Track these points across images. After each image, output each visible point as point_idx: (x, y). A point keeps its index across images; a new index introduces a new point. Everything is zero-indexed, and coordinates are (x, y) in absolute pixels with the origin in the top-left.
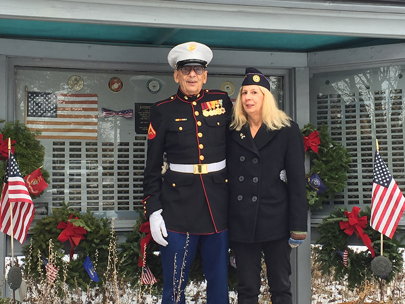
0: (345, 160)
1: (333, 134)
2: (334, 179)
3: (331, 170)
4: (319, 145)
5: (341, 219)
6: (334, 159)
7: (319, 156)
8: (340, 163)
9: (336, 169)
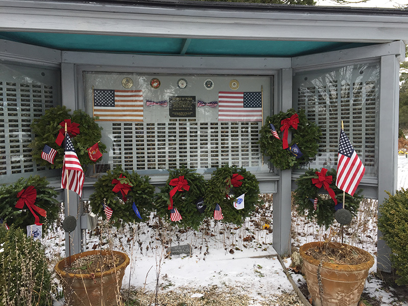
0: (317, 134)
1: (309, 115)
2: (309, 147)
3: (306, 142)
4: (298, 124)
5: (313, 177)
6: (309, 134)
7: (298, 131)
8: (314, 136)
9: (310, 141)
